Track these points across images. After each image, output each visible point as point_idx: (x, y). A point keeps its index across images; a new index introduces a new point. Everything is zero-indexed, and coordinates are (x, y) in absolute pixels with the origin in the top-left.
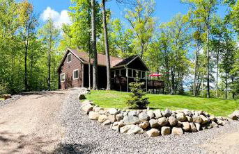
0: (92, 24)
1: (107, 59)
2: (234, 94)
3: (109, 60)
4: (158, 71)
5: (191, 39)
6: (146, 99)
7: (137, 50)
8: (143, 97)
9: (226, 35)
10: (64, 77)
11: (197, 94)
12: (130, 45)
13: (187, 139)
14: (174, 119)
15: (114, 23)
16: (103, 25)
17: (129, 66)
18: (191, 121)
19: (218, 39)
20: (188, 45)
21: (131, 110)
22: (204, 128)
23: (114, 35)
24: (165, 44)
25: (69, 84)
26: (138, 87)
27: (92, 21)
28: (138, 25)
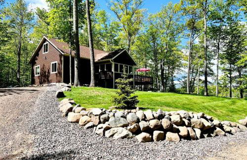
0: (74, 13)
1: (91, 52)
2: (242, 91)
3: (93, 54)
4: (146, 66)
5: (183, 28)
6: (135, 97)
7: (124, 43)
8: (132, 95)
9: (229, 19)
10: (39, 70)
11: (192, 91)
12: (115, 38)
13: (186, 148)
14: (169, 122)
15: (99, 14)
16: (87, 16)
17: (115, 60)
18: (189, 125)
19: (218, 25)
20: (181, 35)
21: (118, 110)
22: (206, 135)
23: (98, 26)
24: (154, 36)
25: (45, 78)
26: (126, 84)
27: (74, 10)
28: (124, 18)
